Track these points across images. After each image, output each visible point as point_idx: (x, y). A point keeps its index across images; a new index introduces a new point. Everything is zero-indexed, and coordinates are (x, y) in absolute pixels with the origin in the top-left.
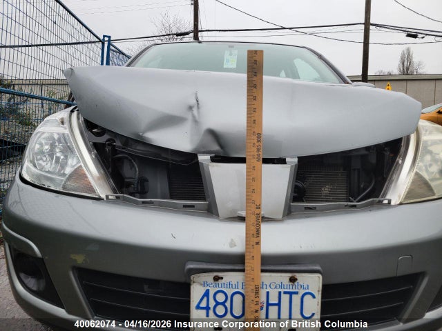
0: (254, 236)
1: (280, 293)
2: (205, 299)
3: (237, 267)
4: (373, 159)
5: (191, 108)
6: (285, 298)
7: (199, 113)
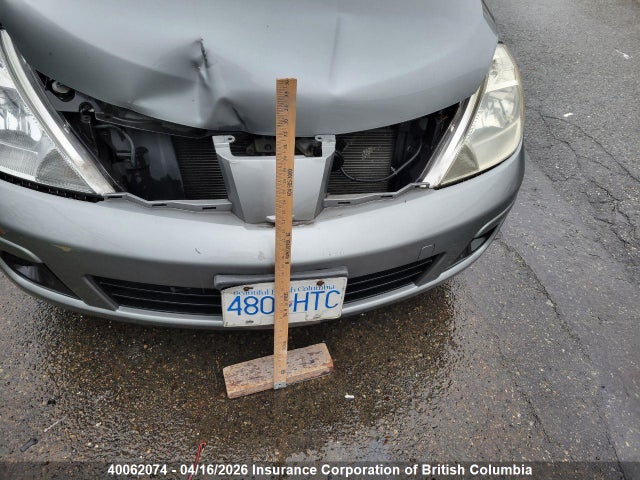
0: (284, 244)
1: (307, 294)
2: (236, 303)
3: (266, 279)
4: (424, 126)
5: (196, 65)
6: (312, 298)
7: (208, 73)
